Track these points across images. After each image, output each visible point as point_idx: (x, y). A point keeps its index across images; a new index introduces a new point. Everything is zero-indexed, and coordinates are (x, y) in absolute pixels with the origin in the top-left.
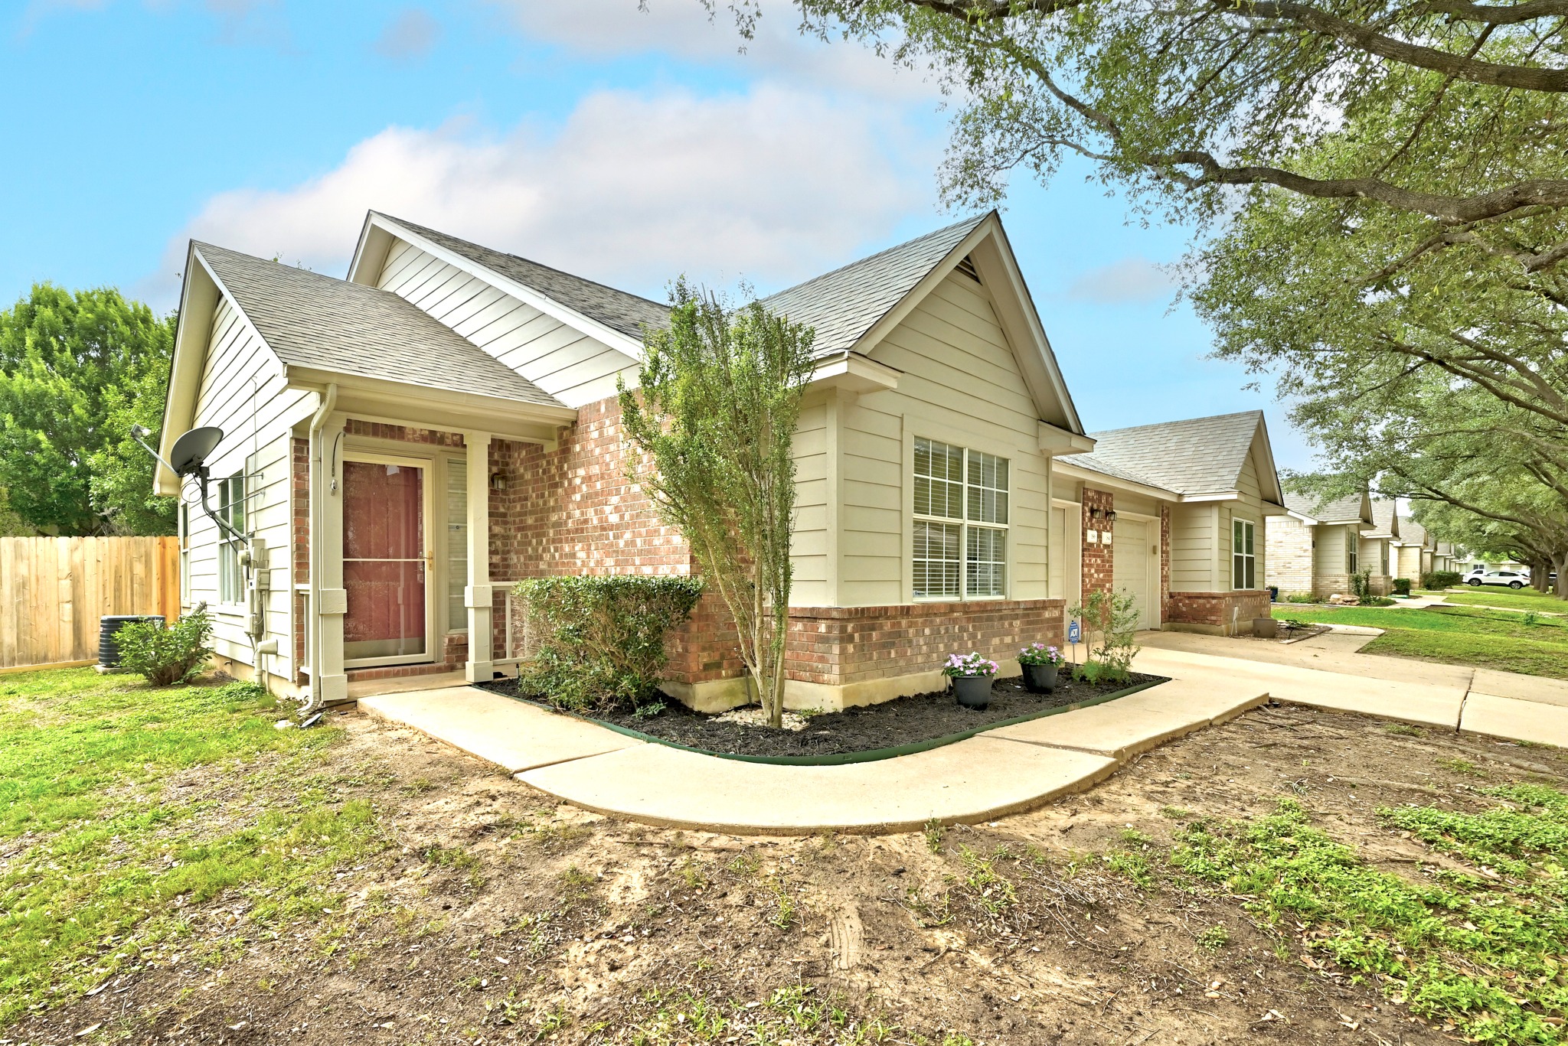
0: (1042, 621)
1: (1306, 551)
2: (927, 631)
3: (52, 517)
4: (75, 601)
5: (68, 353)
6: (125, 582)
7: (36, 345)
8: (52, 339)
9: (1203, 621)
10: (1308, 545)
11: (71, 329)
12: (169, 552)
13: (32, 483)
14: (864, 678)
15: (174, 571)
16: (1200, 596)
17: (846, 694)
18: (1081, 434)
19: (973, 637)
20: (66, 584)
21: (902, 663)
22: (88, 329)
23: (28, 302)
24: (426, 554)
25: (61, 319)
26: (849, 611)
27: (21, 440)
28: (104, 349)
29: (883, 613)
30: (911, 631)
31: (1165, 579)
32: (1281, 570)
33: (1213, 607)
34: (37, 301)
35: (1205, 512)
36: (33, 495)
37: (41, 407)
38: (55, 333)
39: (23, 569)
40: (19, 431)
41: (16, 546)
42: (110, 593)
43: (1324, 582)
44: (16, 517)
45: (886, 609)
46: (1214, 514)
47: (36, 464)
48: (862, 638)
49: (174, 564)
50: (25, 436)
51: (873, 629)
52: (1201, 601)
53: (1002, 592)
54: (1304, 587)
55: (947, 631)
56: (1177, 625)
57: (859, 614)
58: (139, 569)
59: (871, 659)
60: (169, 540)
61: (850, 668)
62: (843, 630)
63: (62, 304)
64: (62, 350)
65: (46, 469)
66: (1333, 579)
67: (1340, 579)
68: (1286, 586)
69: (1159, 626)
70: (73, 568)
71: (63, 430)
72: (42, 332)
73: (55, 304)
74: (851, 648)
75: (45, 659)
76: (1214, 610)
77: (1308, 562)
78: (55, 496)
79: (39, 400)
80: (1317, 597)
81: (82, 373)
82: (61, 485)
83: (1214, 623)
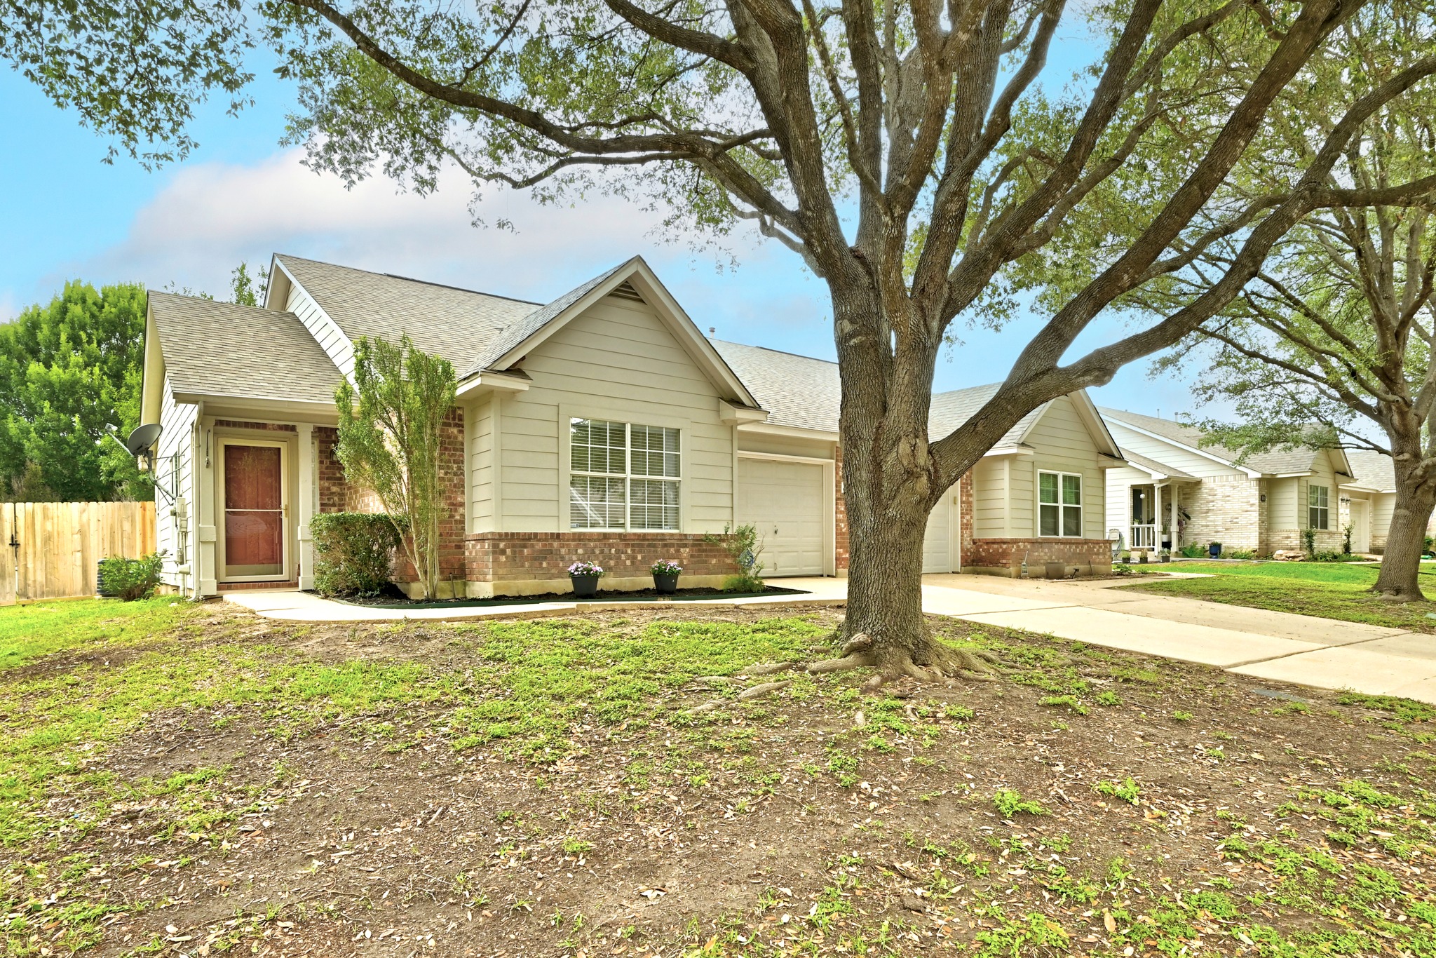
0: (718, 551)
1: (1252, 505)
2: (580, 551)
3: (80, 491)
4: (83, 551)
5: (95, 345)
6: (118, 537)
7: (69, 339)
8: (82, 333)
9: (996, 564)
10: (1255, 499)
11: (97, 323)
12: (148, 513)
13: (65, 460)
14: (515, 579)
15: (152, 528)
16: (994, 542)
17: (496, 587)
18: (757, 407)
19: (633, 558)
20: (77, 537)
21: (554, 571)
22: (111, 323)
23: (61, 299)
24: (283, 506)
25: (88, 315)
26: (500, 534)
27: (55, 423)
28: (124, 337)
29: (534, 536)
30: (563, 551)
31: (966, 526)
32: (1229, 525)
33: (1004, 551)
34: (68, 300)
35: (998, 465)
36: (65, 472)
37: (74, 393)
38: (83, 328)
39: (49, 527)
40: (55, 415)
41: (44, 509)
42: (107, 546)
43: (1276, 538)
44: (48, 490)
45: (536, 534)
46: (1006, 466)
47: (68, 444)
48: (514, 552)
49: (152, 523)
50: (59, 420)
51: (525, 547)
52: (996, 546)
53: (677, 527)
54: (1250, 541)
55: (602, 552)
56: (978, 568)
57: (511, 537)
58: (127, 526)
59: (523, 566)
60: (149, 504)
61: (501, 572)
62: (495, 546)
63: (90, 301)
64: (90, 342)
65: (76, 448)
66: (1285, 534)
67: (1292, 535)
68: (1229, 541)
69: (958, 569)
70: (82, 526)
71: (90, 413)
72: (73, 328)
73: (84, 301)
74: (503, 559)
75: (64, 593)
76: (1004, 554)
77: (1254, 517)
78: (82, 472)
79: (71, 387)
80: (1265, 552)
81: (105, 362)
82: (87, 462)
83: (1004, 565)
